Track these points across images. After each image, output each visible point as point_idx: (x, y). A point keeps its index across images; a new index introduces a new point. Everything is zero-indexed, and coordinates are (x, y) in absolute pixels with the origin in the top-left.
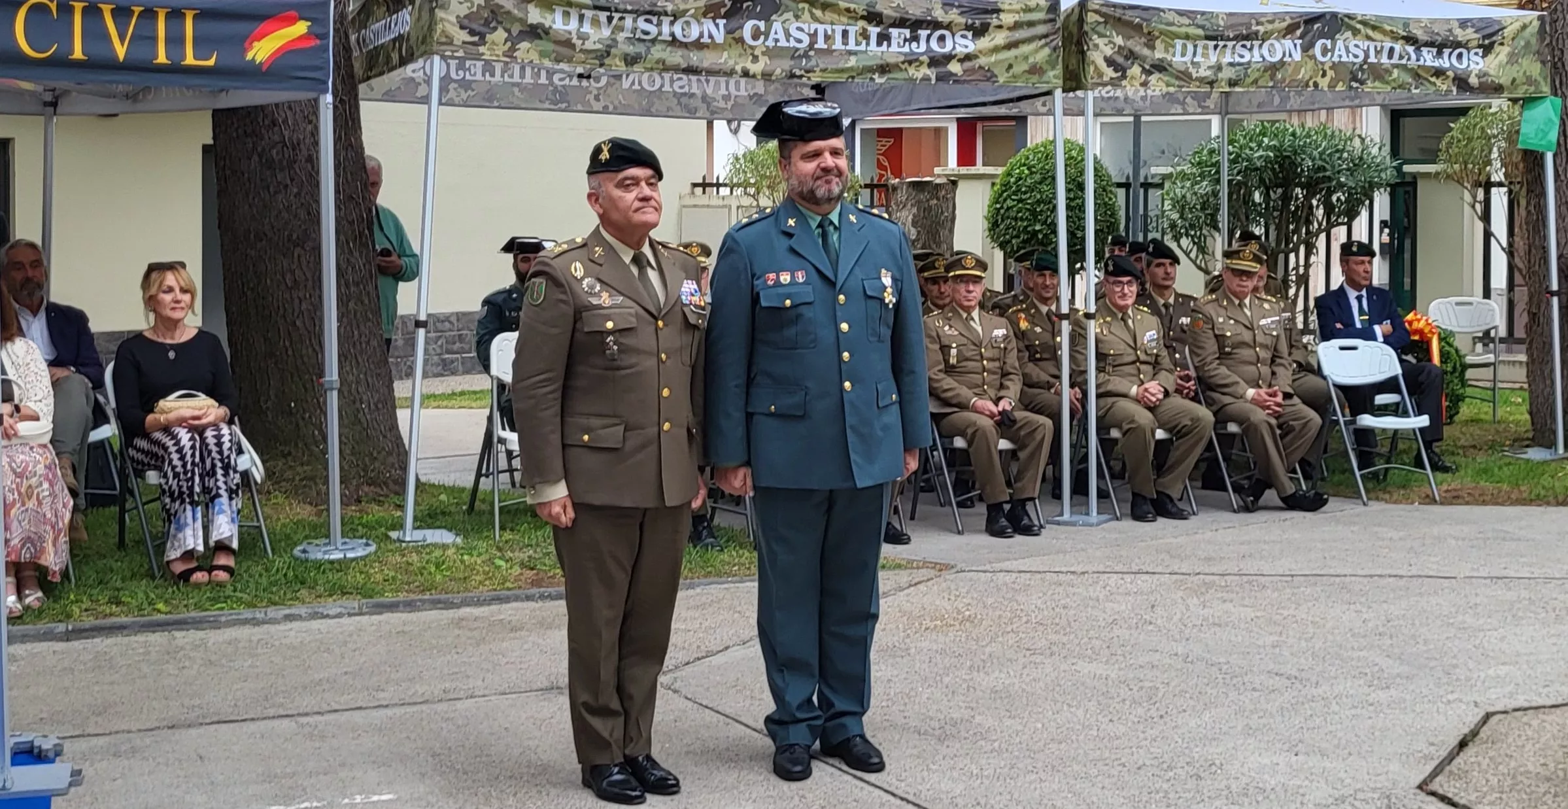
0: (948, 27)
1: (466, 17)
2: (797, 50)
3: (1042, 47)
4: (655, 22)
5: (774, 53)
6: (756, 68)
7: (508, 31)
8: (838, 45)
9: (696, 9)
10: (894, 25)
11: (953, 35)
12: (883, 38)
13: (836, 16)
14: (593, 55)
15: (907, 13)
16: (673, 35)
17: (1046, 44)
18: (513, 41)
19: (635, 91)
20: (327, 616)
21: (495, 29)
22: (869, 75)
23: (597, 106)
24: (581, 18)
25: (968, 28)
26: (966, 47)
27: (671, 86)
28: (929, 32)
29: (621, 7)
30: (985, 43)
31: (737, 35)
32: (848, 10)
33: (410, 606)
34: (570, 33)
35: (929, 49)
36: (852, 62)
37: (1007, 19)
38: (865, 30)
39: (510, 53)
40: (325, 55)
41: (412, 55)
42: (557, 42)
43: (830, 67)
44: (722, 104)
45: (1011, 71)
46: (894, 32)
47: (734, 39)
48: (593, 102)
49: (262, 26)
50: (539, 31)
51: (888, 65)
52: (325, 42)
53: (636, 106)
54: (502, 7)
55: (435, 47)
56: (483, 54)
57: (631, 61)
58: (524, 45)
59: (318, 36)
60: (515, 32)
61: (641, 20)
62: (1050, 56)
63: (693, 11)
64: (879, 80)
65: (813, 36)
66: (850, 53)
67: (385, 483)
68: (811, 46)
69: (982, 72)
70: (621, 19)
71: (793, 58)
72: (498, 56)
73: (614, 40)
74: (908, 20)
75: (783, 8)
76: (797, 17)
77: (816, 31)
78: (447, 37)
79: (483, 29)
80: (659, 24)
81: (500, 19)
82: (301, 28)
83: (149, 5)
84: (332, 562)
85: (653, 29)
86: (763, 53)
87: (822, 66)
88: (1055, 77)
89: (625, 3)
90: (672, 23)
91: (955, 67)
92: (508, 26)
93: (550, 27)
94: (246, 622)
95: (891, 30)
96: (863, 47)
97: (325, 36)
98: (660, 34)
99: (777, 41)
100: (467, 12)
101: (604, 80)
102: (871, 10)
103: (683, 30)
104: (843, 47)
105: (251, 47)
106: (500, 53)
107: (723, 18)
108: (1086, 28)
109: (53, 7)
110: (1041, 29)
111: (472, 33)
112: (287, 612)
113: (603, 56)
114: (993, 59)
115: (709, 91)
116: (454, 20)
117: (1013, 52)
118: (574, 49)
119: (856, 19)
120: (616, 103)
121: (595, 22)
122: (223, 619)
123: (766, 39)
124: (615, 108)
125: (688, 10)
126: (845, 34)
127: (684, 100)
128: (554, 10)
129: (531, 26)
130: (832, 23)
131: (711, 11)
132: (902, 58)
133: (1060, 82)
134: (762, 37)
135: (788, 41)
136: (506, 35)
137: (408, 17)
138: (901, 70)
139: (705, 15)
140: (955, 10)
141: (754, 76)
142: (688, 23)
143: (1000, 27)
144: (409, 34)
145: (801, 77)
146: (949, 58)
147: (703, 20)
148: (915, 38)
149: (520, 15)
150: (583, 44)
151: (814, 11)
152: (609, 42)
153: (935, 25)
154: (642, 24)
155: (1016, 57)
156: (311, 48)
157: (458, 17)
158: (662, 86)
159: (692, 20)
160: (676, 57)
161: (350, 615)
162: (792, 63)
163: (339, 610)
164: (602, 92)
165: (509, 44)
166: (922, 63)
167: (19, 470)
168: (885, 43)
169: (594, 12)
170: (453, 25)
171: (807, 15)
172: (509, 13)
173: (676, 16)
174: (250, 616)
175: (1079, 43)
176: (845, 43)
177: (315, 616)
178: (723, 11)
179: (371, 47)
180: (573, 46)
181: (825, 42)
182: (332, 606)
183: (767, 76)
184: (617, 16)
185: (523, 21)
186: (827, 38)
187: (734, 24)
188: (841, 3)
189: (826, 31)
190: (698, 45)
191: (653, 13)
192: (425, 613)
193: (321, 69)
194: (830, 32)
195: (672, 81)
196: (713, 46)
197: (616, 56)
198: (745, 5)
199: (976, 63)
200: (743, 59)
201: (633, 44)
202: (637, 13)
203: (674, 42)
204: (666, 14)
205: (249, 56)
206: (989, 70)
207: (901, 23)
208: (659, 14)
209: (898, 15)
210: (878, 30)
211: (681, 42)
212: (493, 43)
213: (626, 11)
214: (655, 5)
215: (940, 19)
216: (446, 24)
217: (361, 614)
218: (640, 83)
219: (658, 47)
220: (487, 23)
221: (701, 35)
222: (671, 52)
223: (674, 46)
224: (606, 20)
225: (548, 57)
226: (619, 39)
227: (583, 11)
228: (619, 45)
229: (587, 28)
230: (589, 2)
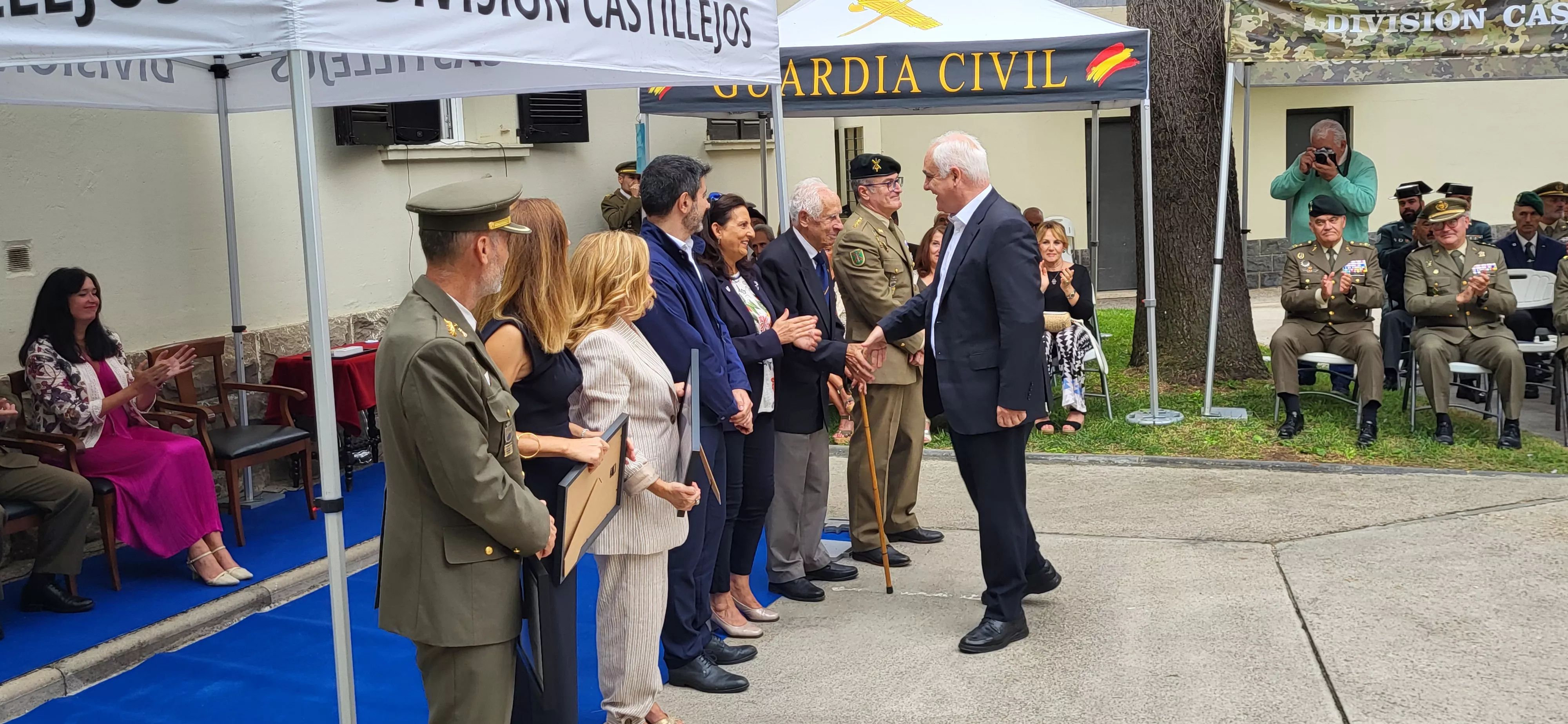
1: (1254, 31)
4: (1417, 17)
7: (1288, 38)
14: (1361, 50)
16: (1434, 26)
18: (1292, 46)
20: (1117, 464)
21: (1277, 38)
24: (1351, 22)
29: (1386, 8)
31: (1497, 20)
33: (1174, 463)
34: (1341, 35)
39: (1291, 54)
40: (1144, 71)
42: (1330, 43)
47: (1494, 23)
49: (1100, 55)
50: (1314, 36)
52: (1142, 62)
54: (1283, 21)
55: (1229, 57)
56: (1267, 59)
57: (1393, 51)
58: (1301, 48)
60: (1293, 40)
61: (1404, 17)
63: (1452, 5)
67: (1227, 371)
70: (1385, 18)
73: (1381, 37)
78: (1239, 48)
79: (1267, 40)
80: (1421, 19)
81: (1281, 30)
82: (1126, 54)
83: (1023, 50)
84: (1144, 426)
85: (1415, 24)
86: (1523, 33)
89: (1389, 6)
90: (1433, 17)
92: (1288, 35)
93: (1324, 32)
94: (1064, 462)
97: (1143, 58)
98: (1422, 27)
99: (1537, 21)
100: (1255, 27)
103: (1444, 21)
105: (1090, 71)
106: (1281, 56)
107: (1483, 6)
109: (963, 57)
111: (1259, 43)
112: (1091, 458)
113: (1369, 50)
118: (1346, 46)
121: (1363, 23)
122: (1050, 459)
123: (1526, 21)
125: (1447, 5)
128: (1327, 18)
129: (1307, 32)
131: (1471, 2)
134: (1523, 19)
135: (1549, 20)
136: (1287, 41)
139: (1464, 7)
141: (1512, 53)
142: (1448, 15)
145: (1560, 50)
147: (1463, 11)
149: (1299, 25)
150: (1351, 42)
152: (1376, 38)
154: (1405, 20)
156: (1133, 68)
157: (1247, 32)
159: (1452, 12)
160: (1437, 44)
161: (1133, 465)
162: (1553, 38)
163: (1125, 461)
165: (1289, 48)
169: (1361, 16)
170: (1243, 37)
172: (1289, 25)
173: (1436, 11)
174: (1067, 458)
177: (1109, 463)
178: (1483, 1)
180: (1343, 45)
182: (1123, 457)
183: (1526, 52)
184: (1381, 17)
185: (1300, 30)
187: (1495, 10)
190: (1458, 32)
191: (1416, 10)
192: (1184, 469)
196: (1473, 31)
200: (1502, 40)
201: (1398, 38)
202: (1399, 12)
203: (1436, 31)
204: (1427, 11)
205: (1089, 78)
208: (1420, 11)
211: (1442, 32)
212: (1276, 49)
213: (1389, 12)
214: (1417, 3)
216: (1238, 38)
217: (1140, 465)
219: (1421, 37)
220: (1271, 34)
221: (1462, 24)
222: (1432, 41)
223: (1437, 35)
224: (1372, 21)
225: (1322, 55)
226: (1385, 35)
227: (1352, 16)
228: (1384, 40)
229: (1356, 29)
230: (1356, 8)
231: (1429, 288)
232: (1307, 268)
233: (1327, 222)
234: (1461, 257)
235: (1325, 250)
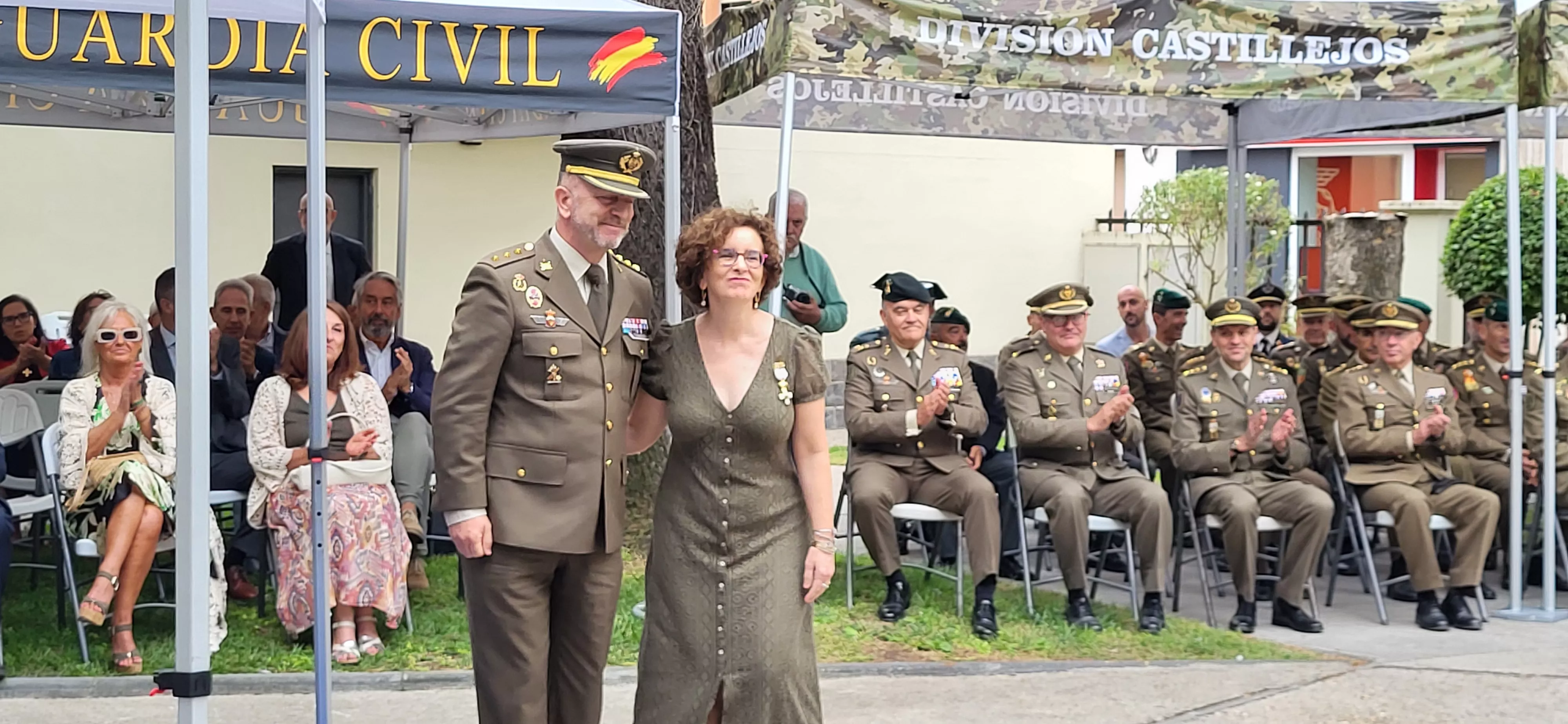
0: (1376, 34)
1: (822, 30)
2: (1196, 62)
3: (1493, 56)
4: (1032, 34)
5: (1168, 67)
6: (1146, 84)
7: (868, 45)
8: (1244, 56)
9: (1079, 17)
10: (1310, 33)
11: (1383, 43)
12: (1298, 48)
13: (1242, 24)
14: (963, 71)
15: (1327, 19)
16: (1052, 47)
17: (1498, 53)
18: (874, 56)
19: (1018, 113)
21: (854, 43)
22: (1281, 91)
23: (976, 130)
24: (950, 29)
25: (1401, 35)
26: (1398, 57)
27: (1060, 107)
28: (1353, 40)
29: (994, 17)
30: (1421, 51)
31: (1125, 47)
32: (1256, 16)
34: (937, 47)
35: (1353, 60)
36: (1260, 76)
37: (1449, 23)
38: (1276, 39)
39: (870, 70)
40: (672, 74)
41: (766, 73)
42: (923, 58)
43: (1234, 82)
44: (1117, 127)
45: (1455, 85)
46: (1311, 41)
47: (1122, 50)
48: (971, 126)
49: (607, 43)
50: (903, 45)
51: (1303, 79)
52: (673, 59)
53: (1020, 130)
54: (862, 19)
55: (789, 65)
56: (841, 71)
57: (1004, 77)
58: (886, 61)
59: (665, 54)
60: (876, 48)
61: (1016, 30)
62: (1502, 66)
63: (1075, 20)
64: (1292, 96)
65: (1215, 47)
66: (1258, 65)
68: (1212, 59)
69: (1417, 85)
70: (994, 30)
71: (1190, 71)
72: (857, 73)
73: (986, 54)
74: (1329, 26)
75: (1180, 15)
76: (1196, 25)
77: (1218, 41)
78: (802, 53)
79: (841, 44)
80: (1037, 36)
81: (859, 32)
82: (647, 45)
83: (492, 24)
85: (1030, 42)
86: (1156, 67)
87: (1225, 81)
88: (1509, 91)
89: (998, 13)
90: (1052, 34)
91: (1383, 81)
92: (869, 40)
93: (915, 41)
95: (1307, 38)
96: (1273, 59)
97: (672, 53)
98: (1037, 47)
99: (1172, 53)
100: (825, 25)
101: (984, 101)
102: (1285, 15)
103: (1064, 41)
104: (1250, 59)
105: (595, 66)
106: (860, 70)
107: (1110, 27)
108: (1548, 33)
109: (397, 26)
110: (1493, 35)
111: (829, 48)
113: (973, 71)
114: (1431, 70)
115: (1103, 112)
116: (811, 34)
117: (1457, 62)
118: (941, 65)
119: (1267, 27)
120: (997, 126)
121: (965, 35)
123: (1159, 52)
124: (996, 132)
125: (1070, 19)
126: (1252, 43)
127: (1074, 123)
128: (919, 21)
129: (893, 39)
130: (1237, 32)
131: (1097, 20)
132: (1320, 71)
133: (1515, 98)
134: (1155, 49)
135: (1185, 53)
136: (867, 49)
137: (763, 31)
138: (1319, 84)
139: (1089, 25)
140: (1386, 15)
141: (1144, 93)
142: (1069, 34)
143: (1441, 33)
144: (763, 50)
145: (1200, 93)
146: (1376, 70)
147: (1087, 30)
148: (1336, 48)
149: (882, 28)
150: (951, 59)
151: (1217, 17)
152: (980, 56)
153: (1362, 32)
154: (1017, 36)
155: (1460, 69)
156: (659, 66)
157: (814, 30)
158: (1049, 107)
159: (1074, 31)
160: (1056, 73)
162: (1190, 78)
164: (981, 114)
165: (869, 59)
166: (1344, 76)
167: (358, 511)
168: (1300, 54)
169: (964, 23)
170: (808, 38)
171: (1208, 23)
172: (869, 25)
173: (1056, 27)
175: (1540, 52)
176: (1252, 55)
178: (1110, 19)
179: (727, 65)
180: (940, 62)
181: (1229, 53)
183: (1159, 92)
184: (989, 27)
185: (884, 34)
186: (1231, 48)
187: (1123, 34)
188: (1248, 8)
189: (1229, 41)
190: (1081, 58)
191: (1029, 23)
193: (668, 88)
194: (1234, 42)
195: (1061, 101)
196: (1098, 59)
197: (986, 72)
198: (1136, 13)
199: (1410, 76)
200: (1132, 74)
201: (1008, 59)
202: (1012, 23)
203: (1054, 54)
204: (1045, 25)
205: (593, 76)
206: (1425, 84)
207: (1320, 30)
208: (1037, 24)
209: (1316, 21)
210: (1292, 38)
211: (1062, 56)
212: (852, 59)
213: (999, 22)
214: (1033, 14)
215: (1367, 26)
216: (801, 39)
218: (1024, 104)
219: (1036, 61)
220: (845, 37)
221: (1085, 48)
222: (1050, 67)
223: (1054, 60)
224: (977, 32)
225: (913, 73)
226: (991, 53)
227: (952, 22)
228: (991, 60)
229: (955, 41)
230: (958, 12)
231: (1043, 407)
232: (882, 378)
233: (911, 311)
234: (1080, 365)
235: (904, 353)
